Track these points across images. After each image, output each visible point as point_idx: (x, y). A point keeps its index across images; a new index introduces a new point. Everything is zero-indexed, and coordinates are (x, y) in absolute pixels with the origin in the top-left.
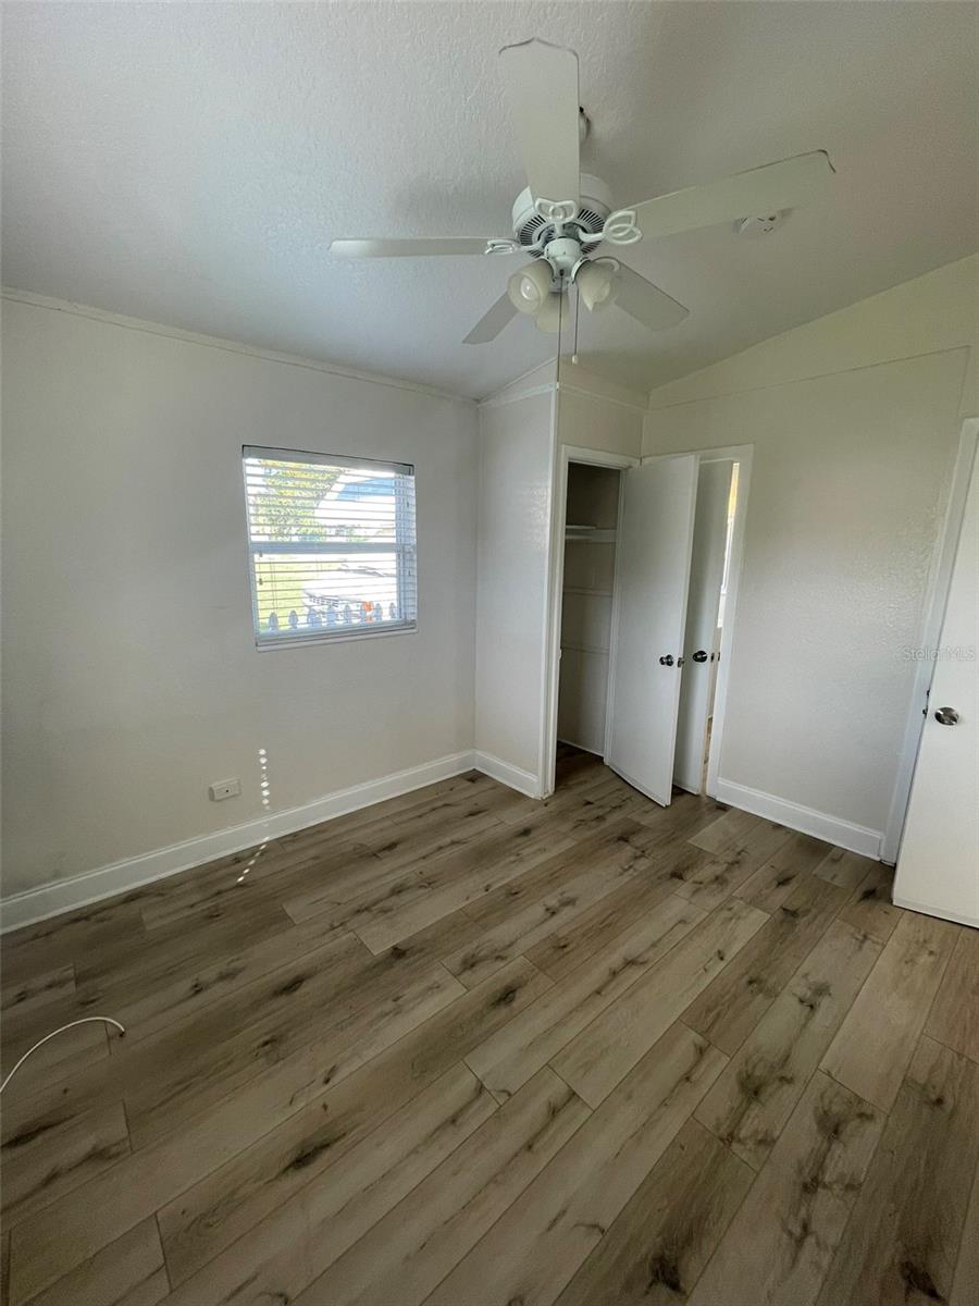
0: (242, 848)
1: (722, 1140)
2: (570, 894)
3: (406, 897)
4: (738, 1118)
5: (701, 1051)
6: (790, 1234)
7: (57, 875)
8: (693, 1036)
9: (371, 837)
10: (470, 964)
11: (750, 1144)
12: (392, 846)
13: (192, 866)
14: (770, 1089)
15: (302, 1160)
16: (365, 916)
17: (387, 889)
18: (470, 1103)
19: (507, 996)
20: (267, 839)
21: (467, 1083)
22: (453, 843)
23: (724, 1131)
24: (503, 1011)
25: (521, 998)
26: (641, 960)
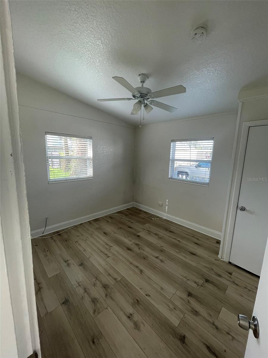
0: (159, 216)
1: (97, 277)
2: (165, 262)
3: (155, 236)
4: (100, 281)
5: (115, 279)
6: (80, 283)
7: (142, 204)
8: (119, 279)
9: (173, 228)
10: (137, 245)
11: (95, 282)
12: (171, 232)
13: (154, 214)
14: (105, 291)
15: (104, 233)
16: (148, 232)
17: (155, 233)
18: (109, 246)
19: (129, 249)
20: (165, 218)
21: (112, 245)
22: (179, 241)
23: (98, 278)
24: (125, 249)
25: (129, 251)
26: (142, 273)
